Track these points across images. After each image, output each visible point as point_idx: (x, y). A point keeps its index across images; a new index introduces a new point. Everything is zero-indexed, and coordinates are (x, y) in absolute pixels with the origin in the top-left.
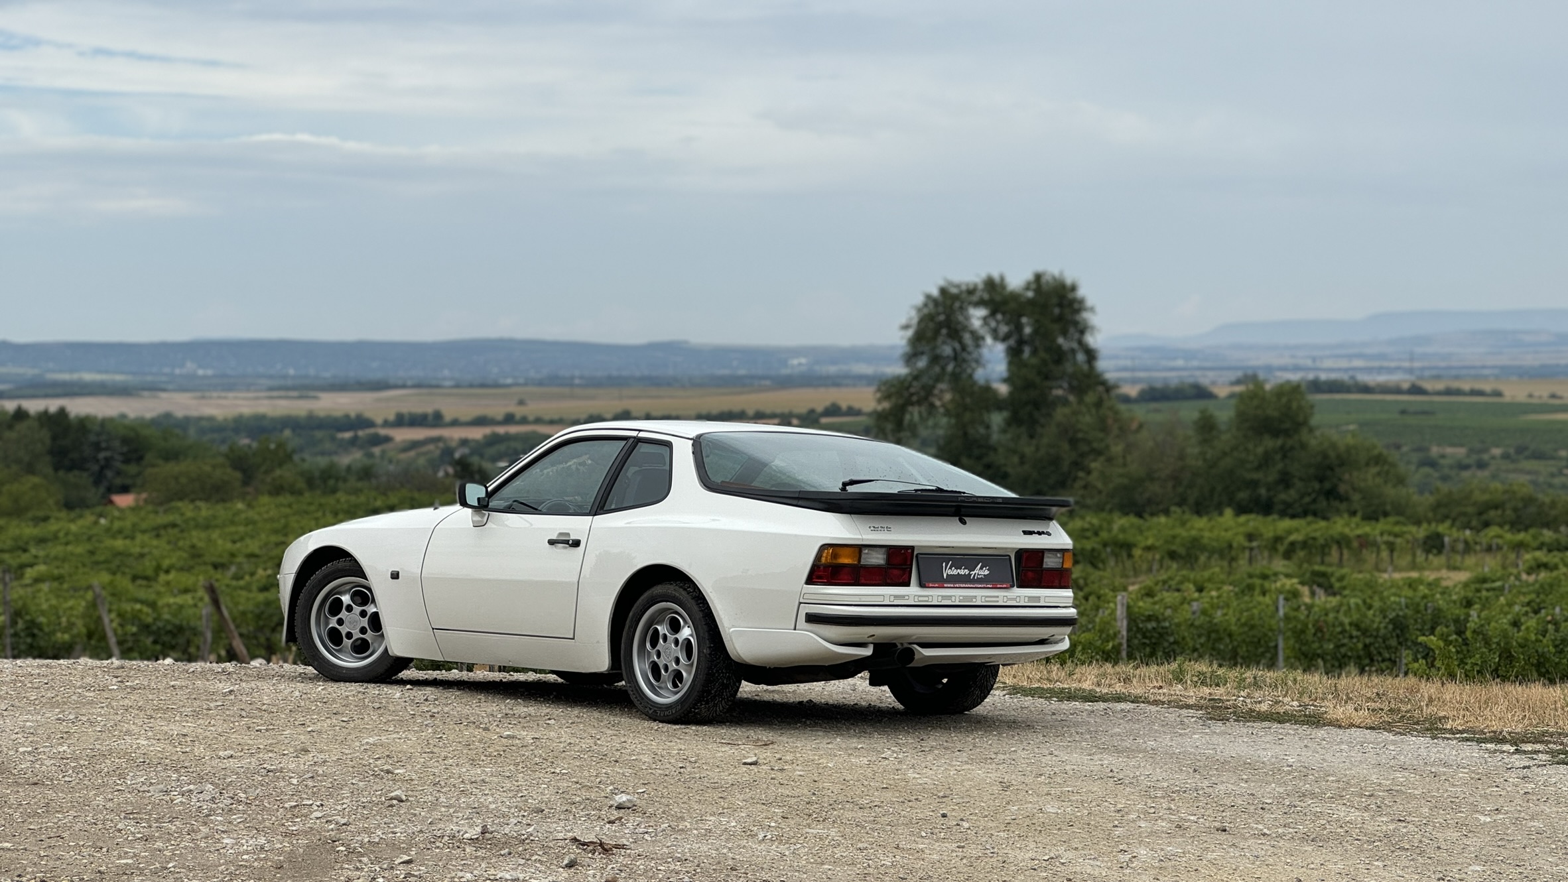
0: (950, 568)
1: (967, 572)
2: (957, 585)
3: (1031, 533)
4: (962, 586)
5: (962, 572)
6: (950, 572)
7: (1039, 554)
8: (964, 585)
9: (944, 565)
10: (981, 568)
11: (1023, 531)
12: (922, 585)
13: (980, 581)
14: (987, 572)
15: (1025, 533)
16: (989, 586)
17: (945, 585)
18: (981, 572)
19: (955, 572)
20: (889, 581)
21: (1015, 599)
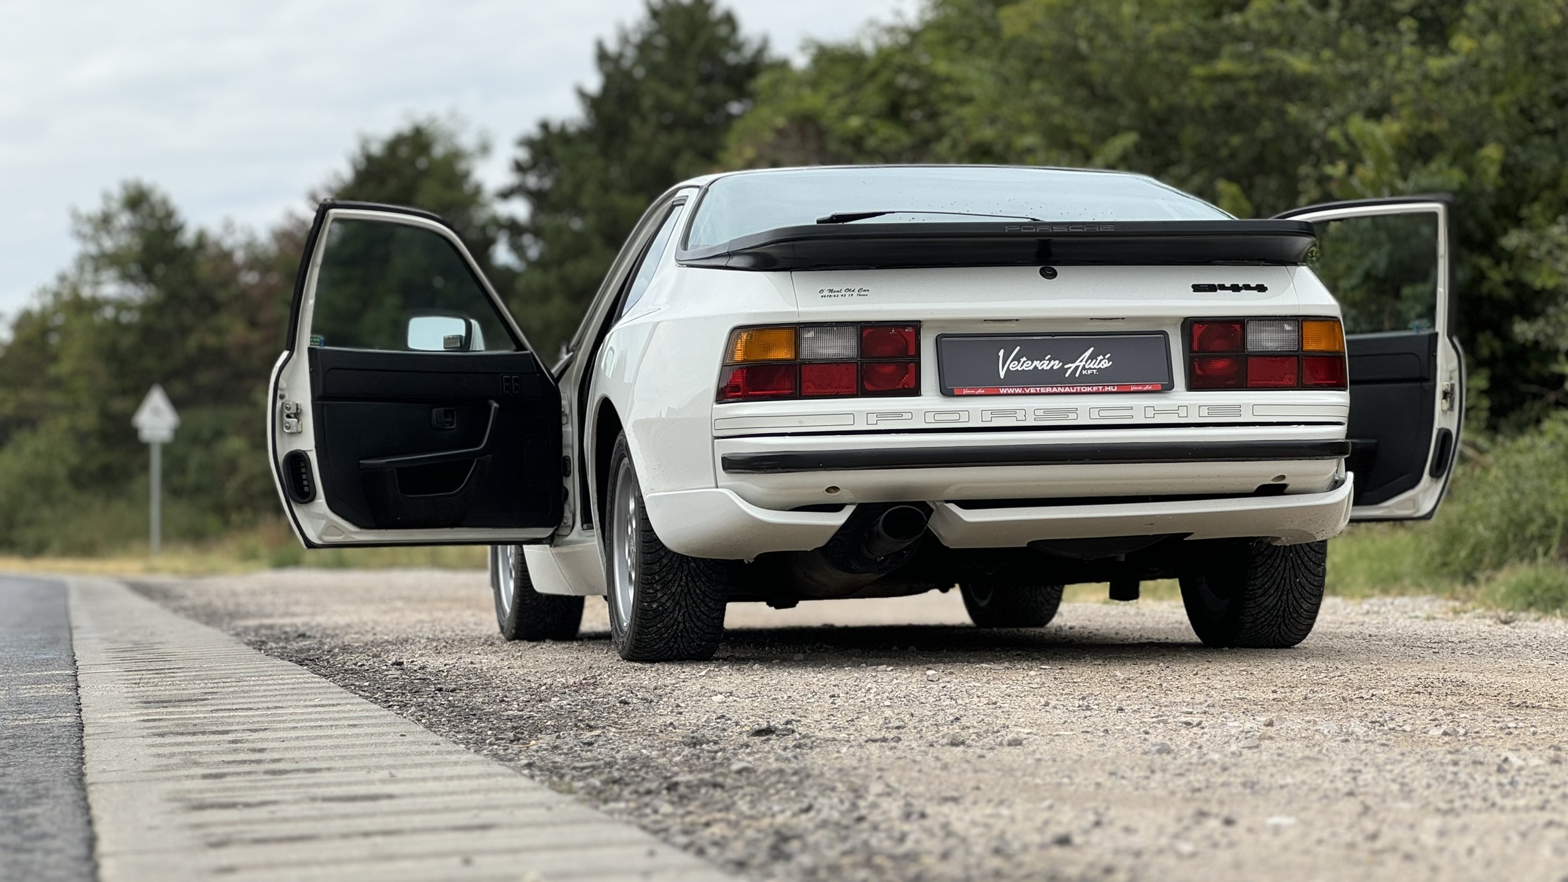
0: (1017, 358)
1: (1056, 364)
2: (1033, 391)
3: (1212, 288)
4: (1043, 390)
5: (1044, 365)
6: (1014, 366)
7: (1236, 326)
8: (1049, 390)
9: (1001, 353)
10: (1092, 357)
11: (1194, 286)
12: (946, 391)
13: (1086, 379)
14: (1105, 364)
15: (1197, 288)
16: (1110, 389)
17: (1002, 391)
18: (1087, 363)
19: (1027, 365)
20: (869, 387)
21: (1175, 411)
